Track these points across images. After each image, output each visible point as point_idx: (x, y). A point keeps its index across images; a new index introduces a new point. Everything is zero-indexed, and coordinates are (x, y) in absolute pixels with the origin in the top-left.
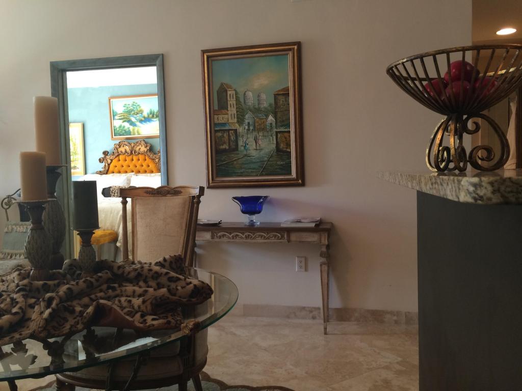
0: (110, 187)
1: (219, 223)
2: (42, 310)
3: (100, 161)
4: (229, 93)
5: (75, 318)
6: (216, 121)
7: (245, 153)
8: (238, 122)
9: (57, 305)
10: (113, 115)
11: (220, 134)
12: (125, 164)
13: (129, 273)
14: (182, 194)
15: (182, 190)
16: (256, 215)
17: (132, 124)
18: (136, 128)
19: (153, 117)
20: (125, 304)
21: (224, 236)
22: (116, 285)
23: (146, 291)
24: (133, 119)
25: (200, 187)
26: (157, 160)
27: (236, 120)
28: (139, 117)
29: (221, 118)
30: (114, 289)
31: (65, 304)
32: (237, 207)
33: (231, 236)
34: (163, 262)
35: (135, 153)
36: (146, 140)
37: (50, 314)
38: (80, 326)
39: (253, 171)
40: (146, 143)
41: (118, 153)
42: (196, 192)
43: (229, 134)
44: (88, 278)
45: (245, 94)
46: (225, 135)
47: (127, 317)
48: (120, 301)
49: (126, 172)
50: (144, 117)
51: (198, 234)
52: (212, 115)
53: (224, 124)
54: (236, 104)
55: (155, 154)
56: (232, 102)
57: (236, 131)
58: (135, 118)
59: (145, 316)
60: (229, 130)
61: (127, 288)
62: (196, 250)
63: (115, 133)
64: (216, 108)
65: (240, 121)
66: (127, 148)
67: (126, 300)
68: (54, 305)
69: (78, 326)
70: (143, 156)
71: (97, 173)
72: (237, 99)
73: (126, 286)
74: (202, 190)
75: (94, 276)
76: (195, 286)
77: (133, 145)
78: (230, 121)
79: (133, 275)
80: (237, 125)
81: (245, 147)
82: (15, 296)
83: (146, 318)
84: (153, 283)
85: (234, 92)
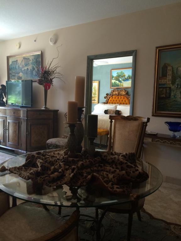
0: (108, 110)
1: (157, 134)
2: (70, 173)
3: (105, 98)
4: (168, 68)
5: (83, 179)
6: (160, 83)
7: (174, 99)
8: (172, 83)
9: (76, 172)
10: (112, 77)
11: (161, 89)
12: (115, 100)
13: (109, 159)
14: (138, 120)
15: (138, 118)
16: (177, 132)
17: (120, 81)
18: (121, 84)
19: (129, 78)
20: (105, 176)
21: (158, 141)
22: (102, 165)
23: (115, 171)
24: (120, 79)
25: (148, 118)
26: (129, 99)
27: (171, 82)
28: (123, 78)
29: (163, 81)
30: (101, 167)
31: (80, 171)
32: (167, 127)
33: (162, 141)
34: (125, 155)
35: (120, 95)
36: (125, 89)
37: (73, 176)
38: (85, 184)
39: (178, 109)
40: (125, 90)
41: (112, 94)
42: (146, 120)
43: (166, 89)
44: (91, 160)
45: (177, 69)
46: (164, 90)
47: (105, 184)
48: (103, 173)
49: (115, 103)
50: (125, 78)
51: (145, 138)
52: (158, 79)
53: (164, 84)
54: (172, 74)
55: (129, 96)
56: (169, 73)
57: (170, 88)
58: (121, 79)
59: (113, 185)
60: (166, 87)
61: (107, 167)
62: (144, 145)
63: (112, 85)
64: (161, 76)
65: (173, 83)
66: (117, 92)
67: (106, 174)
68: (75, 172)
69: (84, 183)
70: (123, 96)
71: (103, 103)
72: (173, 71)
73: (107, 166)
74: (149, 119)
75: (93, 159)
76: (140, 172)
77: (119, 91)
78: (168, 83)
79: (110, 161)
80: (171, 85)
81: (175, 96)
82: (61, 164)
83: (114, 186)
84: (119, 167)
85: (171, 68)
